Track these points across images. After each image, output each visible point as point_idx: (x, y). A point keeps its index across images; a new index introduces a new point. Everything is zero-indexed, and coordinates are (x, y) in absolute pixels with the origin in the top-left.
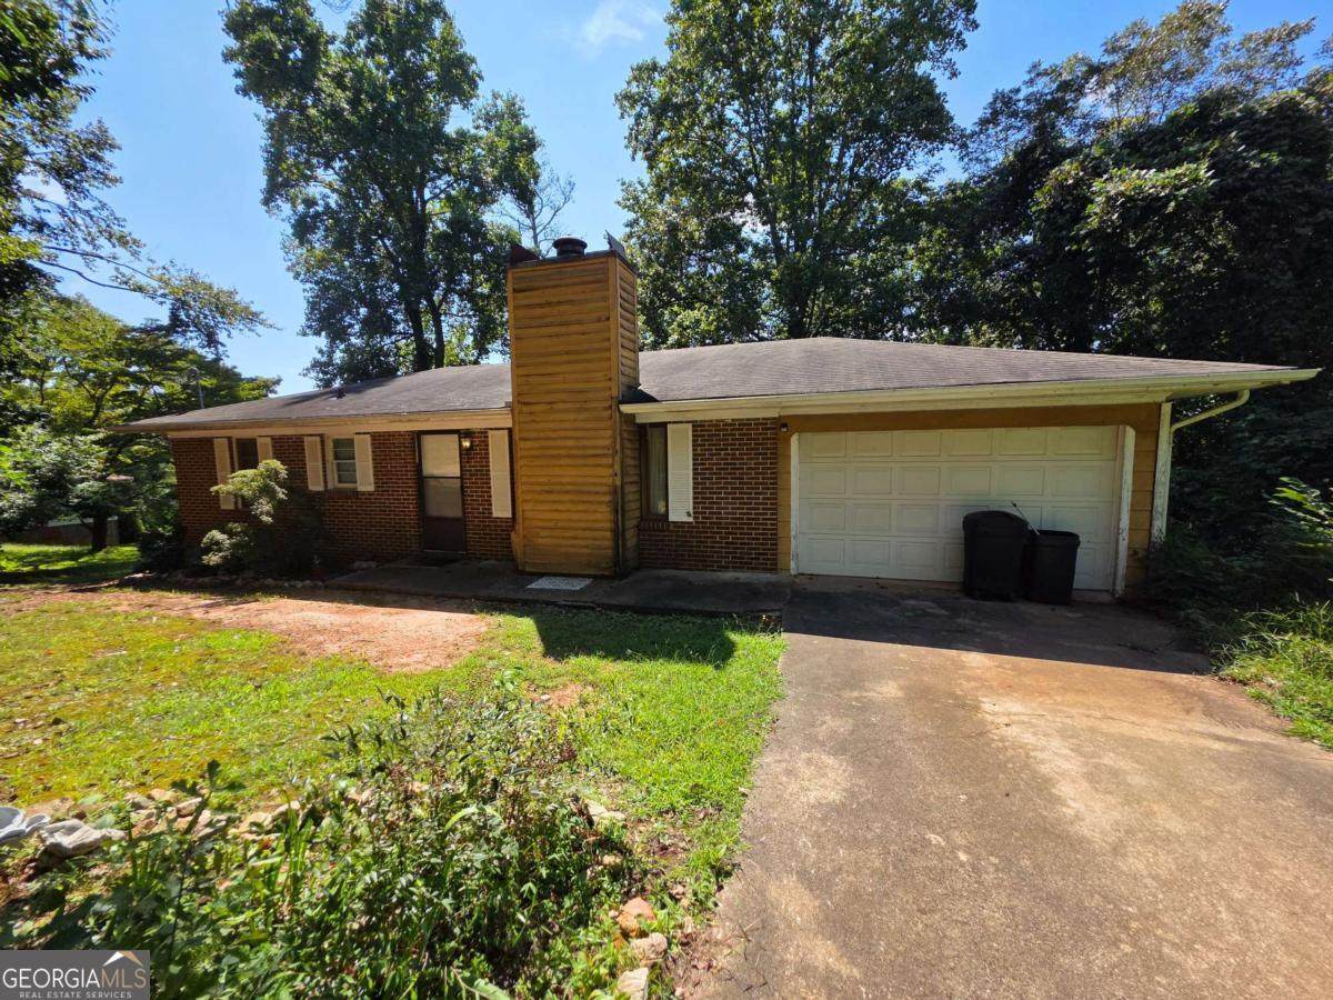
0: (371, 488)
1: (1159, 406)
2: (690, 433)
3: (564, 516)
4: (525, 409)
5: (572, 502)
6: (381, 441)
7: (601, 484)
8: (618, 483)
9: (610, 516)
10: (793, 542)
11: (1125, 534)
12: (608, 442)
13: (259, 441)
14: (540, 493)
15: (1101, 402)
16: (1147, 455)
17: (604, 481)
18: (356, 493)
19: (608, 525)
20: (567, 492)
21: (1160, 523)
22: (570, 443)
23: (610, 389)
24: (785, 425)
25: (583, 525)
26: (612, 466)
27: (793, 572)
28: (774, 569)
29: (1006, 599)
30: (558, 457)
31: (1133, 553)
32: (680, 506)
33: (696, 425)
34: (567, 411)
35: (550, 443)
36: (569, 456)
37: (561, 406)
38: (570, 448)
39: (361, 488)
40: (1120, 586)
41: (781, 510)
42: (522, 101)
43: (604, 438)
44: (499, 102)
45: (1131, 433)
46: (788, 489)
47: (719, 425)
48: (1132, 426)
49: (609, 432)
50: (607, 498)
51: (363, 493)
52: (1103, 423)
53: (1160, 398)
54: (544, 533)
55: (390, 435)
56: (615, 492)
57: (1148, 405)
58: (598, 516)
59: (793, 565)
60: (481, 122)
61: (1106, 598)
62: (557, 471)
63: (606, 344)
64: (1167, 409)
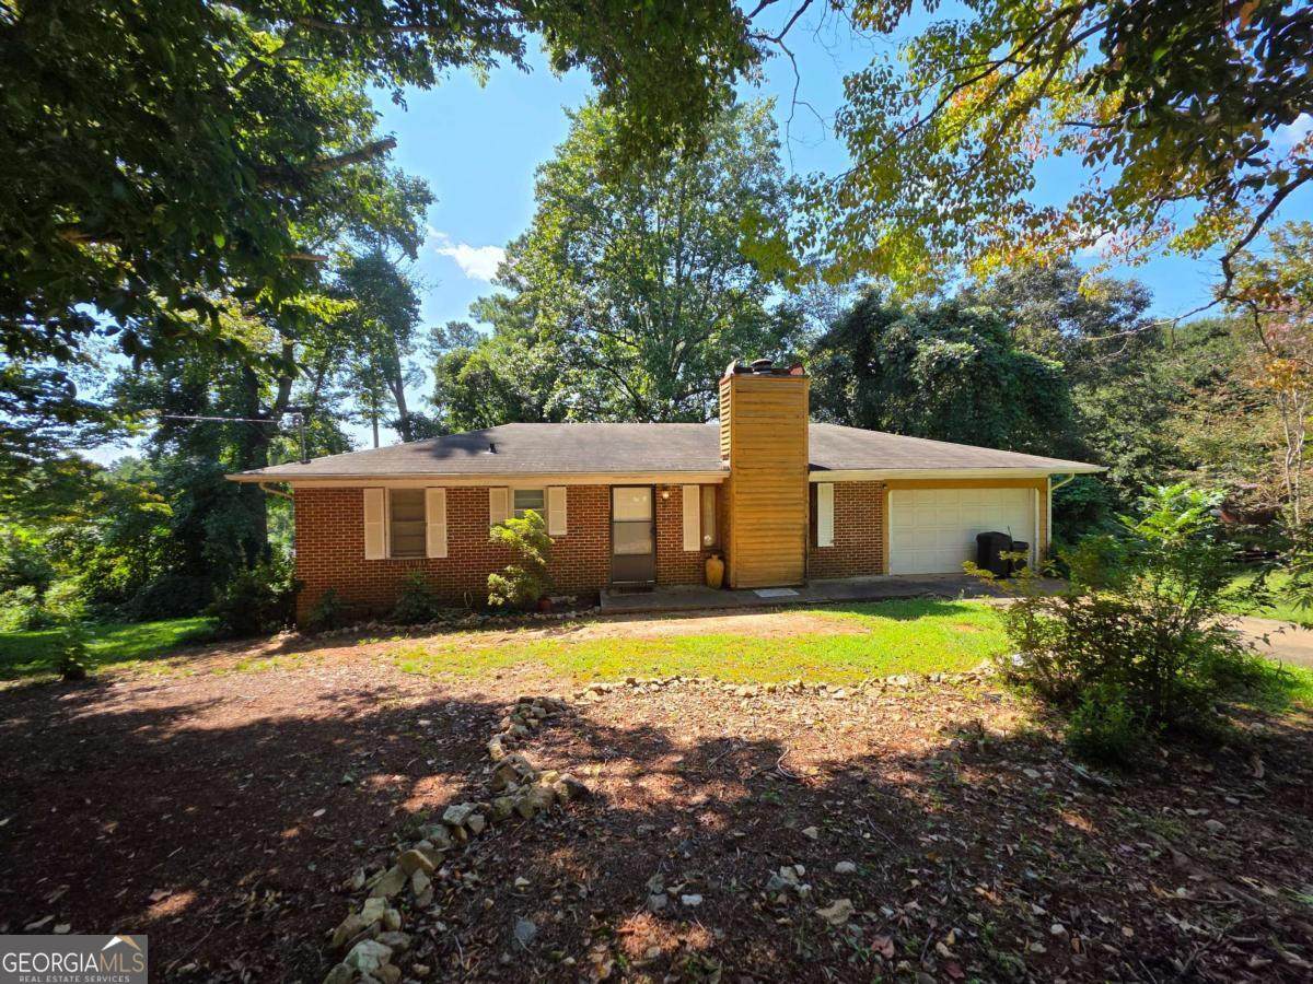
0: (563, 532)
1: (1047, 479)
2: (832, 489)
5: (775, 536)
6: (577, 491)
7: (795, 524)
9: (800, 545)
11: (1038, 541)
12: (799, 495)
13: (431, 491)
14: (749, 530)
17: (797, 521)
20: (772, 529)
22: (775, 496)
23: (803, 461)
24: (886, 485)
25: (782, 552)
26: (804, 511)
27: (890, 574)
28: (881, 573)
31: (1041, 550)
32: (825, 536)
33: (836, 486)
34: (771, 474)
35: (760, 496)
36: (774, 505)
38: (775, 499)
39: (553, 533)
41: (884, 536)
45: (1037, 492)
47: (849, 485)
48: (1038, 488)
49: (802, 489)
50: (801, 532)
51: (555, 537)
53: (1047, 476)
54: (752, 559)
57: (1043, 479)
59: (890, 570)
62: (763, 515)
64: (1049, 481)
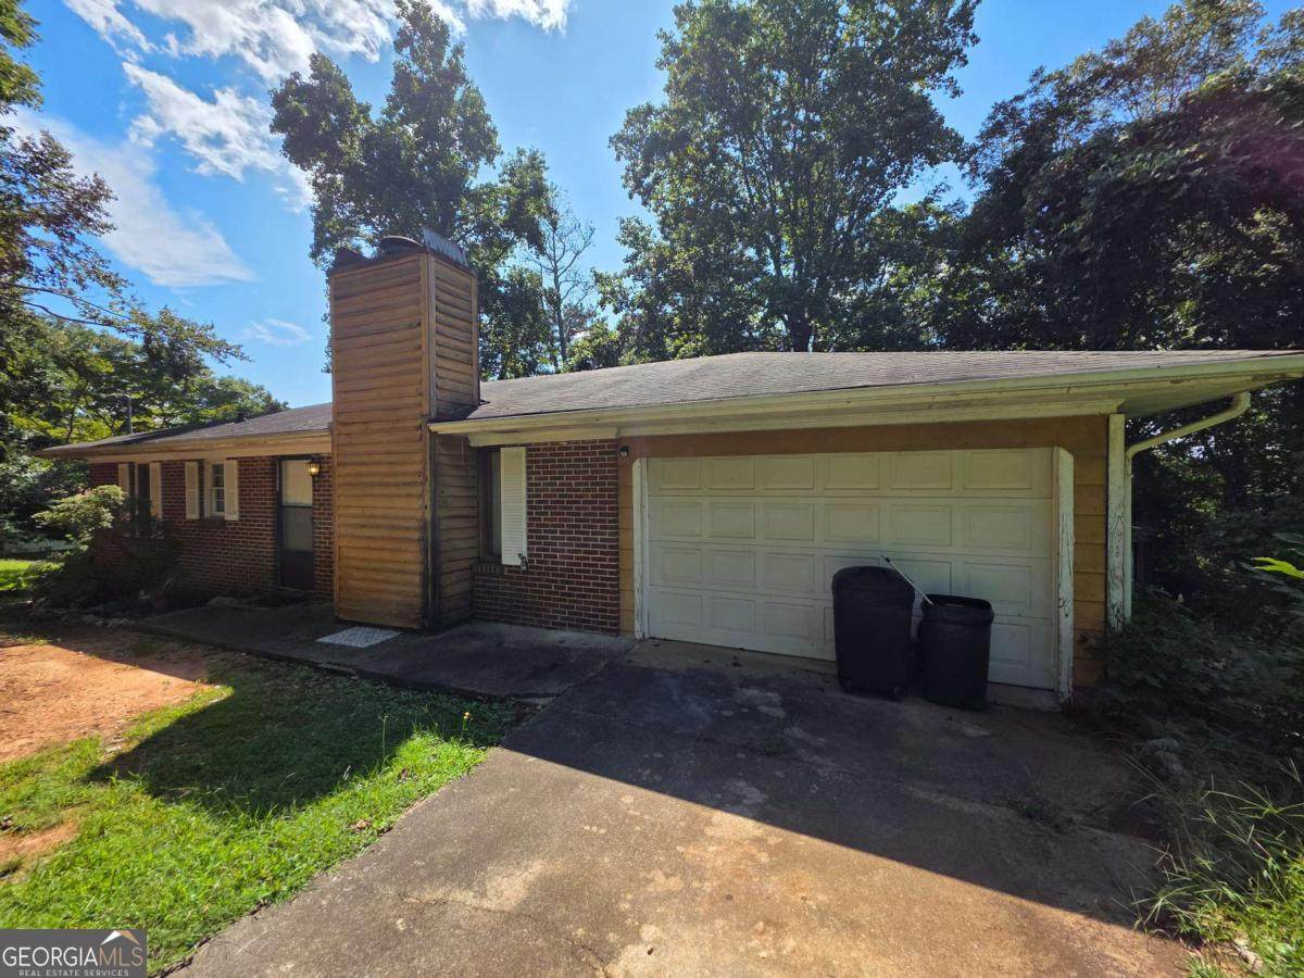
0: (235, 517)
1: (1106, 419)
2: (524, 459)
3: (376, 555)
4: (344, 430)
5: (384, 538)
6: (245, 465)
7: (411, 518)
8: (428, 517)
9: (420, 558)
10: (637, 596)
11: (1069, 607)
12: (418, 468)
13: (152, 466)
14: (355, 526)
15: (1019, 416)
16: (1092, 492)
17: (412, 513)
18: (223, 522)
19: (418, 568)
20: (379, 527)
21: (1121, 595)
22: (384, 469)
23: (421, 405)
24: (625, 449)
25: (395, 566)
26: (422, 496)
27: (638, 636)
28: (616, 630)
29: (889, 695)
30: (372, 485)
31: (1081, 640)
32: (513, 547)
33: (531, 449)
34: (380, 431)
35: (365, 469)
36: (381, 484)
37: (376, 426)
38: (383, 474)
39: (229, 517)
40: (1066, 687)
41: (623, 556)
42: (543, 155)
43: (416, 463)
44: (523, 158)
45: (1066, 460)
46: (631, 529)
47: (553, 448)
48: (1070, 451)
49: (419, 457)
50: (416, 535)
51: (230, 523)
52: (1024, 445)
53: (1108, 406)
54: (356, 574)
55: (253, 459)
56: (423, 529)
57: (1090, 418)
58: (408, 556)
59: (637, 626)
60: (506, 177)
61: (1045, 702)
62: (370, 502)
63: (418, 353)
64: (1118, 425)
